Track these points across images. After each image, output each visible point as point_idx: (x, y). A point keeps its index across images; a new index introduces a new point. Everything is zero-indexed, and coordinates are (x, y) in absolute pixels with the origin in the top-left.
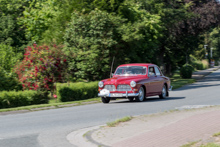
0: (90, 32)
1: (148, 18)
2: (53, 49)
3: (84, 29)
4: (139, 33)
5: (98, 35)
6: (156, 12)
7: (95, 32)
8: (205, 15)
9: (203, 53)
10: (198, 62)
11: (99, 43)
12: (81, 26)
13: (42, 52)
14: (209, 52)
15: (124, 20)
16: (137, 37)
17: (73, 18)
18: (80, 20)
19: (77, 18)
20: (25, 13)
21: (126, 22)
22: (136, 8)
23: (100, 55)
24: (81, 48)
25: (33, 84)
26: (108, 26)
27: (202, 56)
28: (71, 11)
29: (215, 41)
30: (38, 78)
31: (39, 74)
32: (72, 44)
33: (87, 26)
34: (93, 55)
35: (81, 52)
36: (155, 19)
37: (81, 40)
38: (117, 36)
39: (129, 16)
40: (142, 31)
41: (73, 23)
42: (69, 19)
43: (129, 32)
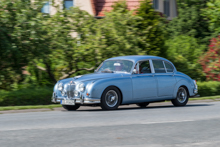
20: (209, 4)
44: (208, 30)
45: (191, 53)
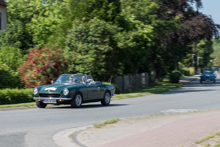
0: (89, 38)
1: (142, 28)
2: (54, 52)
3: (83, 36)
4: (133, 41)
5: (96, 41)
6: (150, 23)
7: (94, 39)
8: (193, 27)
9: (190, 61)
10: (186, 69)
11: (96, 48)
12: (80, 32)
13: (44, 55)
14: (196, 60)
15: (120, 29)
16: (130, 44)
17: (74, 25)
18: (80, 27)
19: (78, 26)
20: (34, 20)
21: (122, 31)
22: (132, 19)
23: (97, 59)
24: (80, 52)
25: (34, 83)
26: (105, 33)
27: (189, 64)
28: (73, 19)
29: (201, 51)
30: (39, 78)
31: (40, 75)
32: (73, 48)
33: (87, 33)
34: (91, 59)
35: (80, 56)
36: (148, 29)
37: (80, 45)
38: (113, 43)
39: (125, 26)
40: (136, 39)
41: (74, 29)
42: (70, 26)
43: (124, 40)
44: (31, 42)
45: (15, 62)
